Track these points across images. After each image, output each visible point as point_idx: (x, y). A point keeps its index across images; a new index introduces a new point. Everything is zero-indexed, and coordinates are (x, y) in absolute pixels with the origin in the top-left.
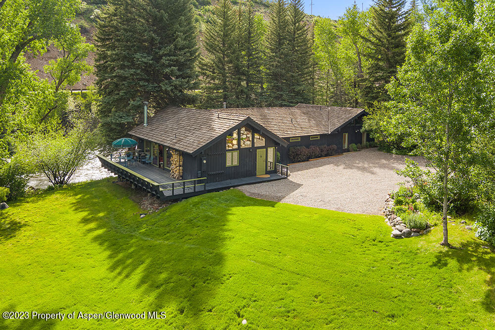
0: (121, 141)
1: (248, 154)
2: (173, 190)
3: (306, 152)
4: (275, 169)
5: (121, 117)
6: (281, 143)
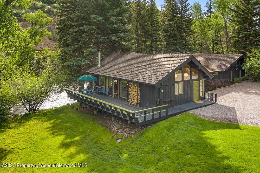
0: (85, 78)
1: (188, 85)
2: (145, 117)
3: (213, 83)
4: (204, 95)
5: (81, 61)
6: (210, 76)
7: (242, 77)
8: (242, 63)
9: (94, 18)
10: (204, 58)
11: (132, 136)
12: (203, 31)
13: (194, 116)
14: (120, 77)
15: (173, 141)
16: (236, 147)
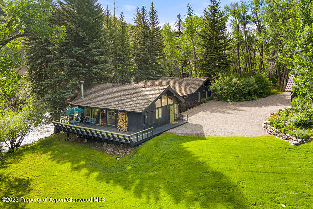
1: (166, 109)
2: (137, 138)
3: (185, 106)
4: (178, 117)
5: (64, 93)
6: (182, 101)
7: (208, 97)
8: (208, 85)
9: (75, 51)
10: (176, 82)
11: (129, 154)
12: (173, 52)
13: (172, 134)
14: (109, 108)
15: (161, 152)
16: (202, 151)
